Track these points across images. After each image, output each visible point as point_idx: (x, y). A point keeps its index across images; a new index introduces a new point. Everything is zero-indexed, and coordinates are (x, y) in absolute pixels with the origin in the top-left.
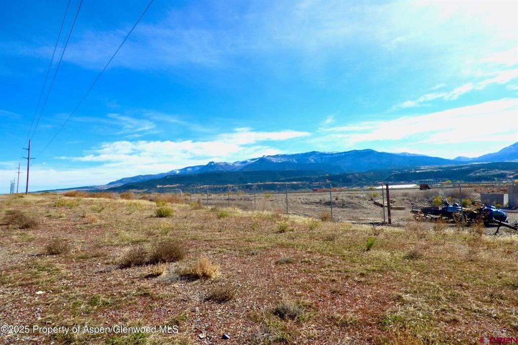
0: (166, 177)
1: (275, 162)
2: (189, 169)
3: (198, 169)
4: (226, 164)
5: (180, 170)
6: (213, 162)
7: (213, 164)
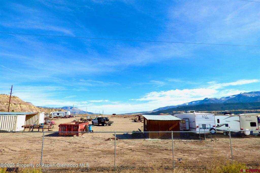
0: (179, 107)
1: (250, 96)
2: (193, 103)
3: (198, 102)
4: (216, 99)
5: (188, 103)
6: (207, 98)
7: (207, 99)
